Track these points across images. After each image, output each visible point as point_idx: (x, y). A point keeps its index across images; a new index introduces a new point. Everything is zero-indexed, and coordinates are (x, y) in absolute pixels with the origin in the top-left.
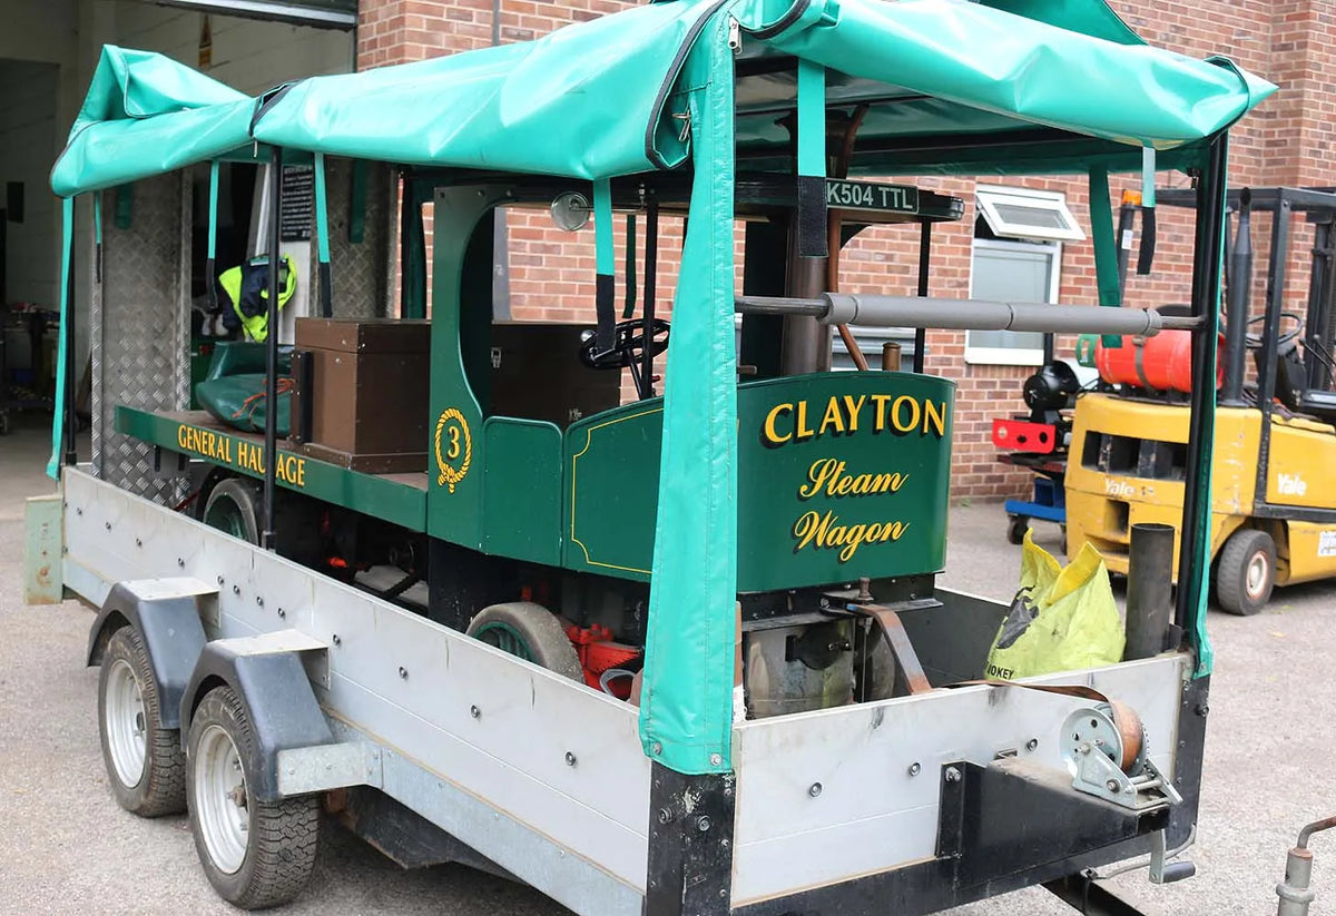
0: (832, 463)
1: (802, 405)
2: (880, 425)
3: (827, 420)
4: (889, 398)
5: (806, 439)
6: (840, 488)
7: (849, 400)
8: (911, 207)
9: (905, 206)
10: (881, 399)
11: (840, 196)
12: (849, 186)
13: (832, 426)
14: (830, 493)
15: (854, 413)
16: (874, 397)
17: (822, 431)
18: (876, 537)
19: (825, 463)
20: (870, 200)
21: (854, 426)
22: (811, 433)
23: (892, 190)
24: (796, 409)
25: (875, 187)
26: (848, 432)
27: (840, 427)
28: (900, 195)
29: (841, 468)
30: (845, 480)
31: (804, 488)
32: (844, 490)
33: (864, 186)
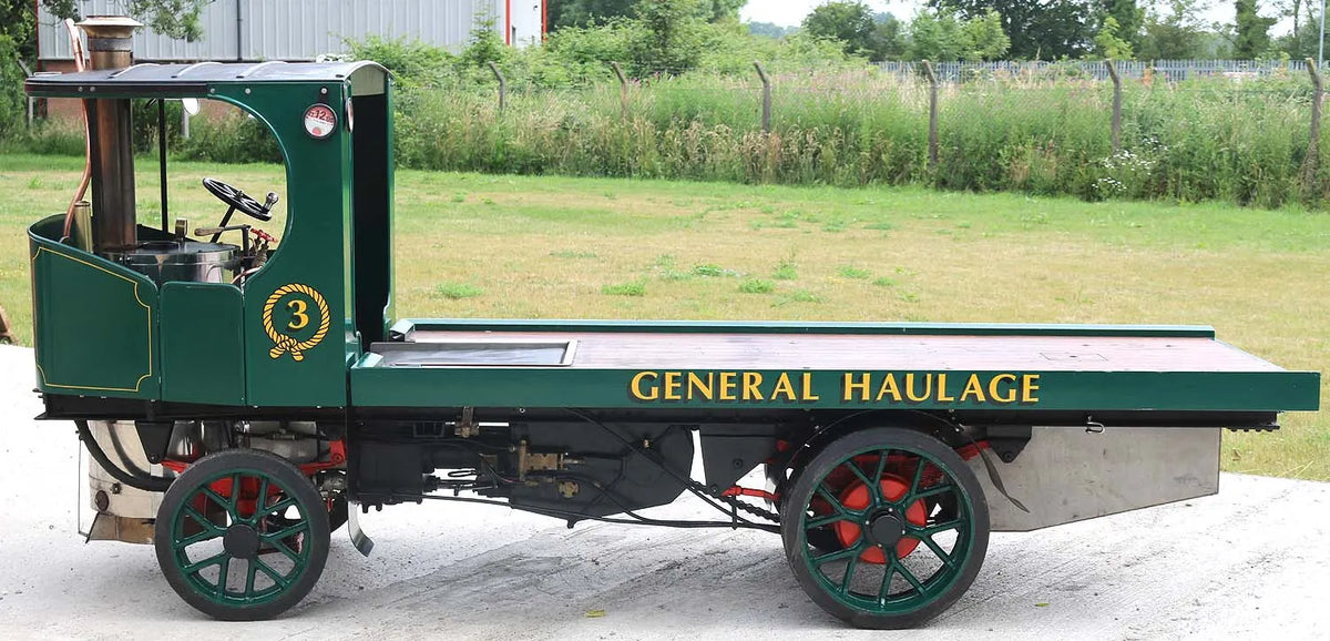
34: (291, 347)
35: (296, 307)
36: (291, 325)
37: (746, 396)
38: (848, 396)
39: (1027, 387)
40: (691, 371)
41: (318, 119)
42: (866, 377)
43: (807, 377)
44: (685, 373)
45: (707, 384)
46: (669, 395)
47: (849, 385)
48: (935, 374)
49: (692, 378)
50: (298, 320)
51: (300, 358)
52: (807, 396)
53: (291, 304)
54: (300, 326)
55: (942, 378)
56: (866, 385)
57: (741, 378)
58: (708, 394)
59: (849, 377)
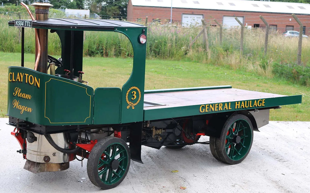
0: (18, 89)
1: (13, 73)
2: (27, 82)
3: (17, 78)
4: (28, 75)
5: (14, 81)
6: (20, 95)
7: (21, 73)
8: (30, 26)
9: (29, 26)
10: (27, 75)
11: (18, 24)
12: (19, 21)
13: (18, 79)
14: (18, 96)
15: (22, 77)
16: (25, 74)
17: (17, 81)
18: (27, 110)
19: (17, 88)
20: (23, 25)
21: (22, 81)
22: (15, 80)
23: (27, 22)
24: (12, 74)
25: (24, 21)
26: (21, 82)
27: (20, 81)
28: (29, 23)
29: (20, 91)
30: (21, 94)
31: (14, 93)
32: (21, 96)
33: (22, 21)
34: (132, 105)
35: (134, 93)
36: (132, 99)
37: (220, 110)
38: (236, 108)
39: (263, 102)
40: (210, 104)
41: (142, 38)
42: (239, 102)
43: (230, 103)
44: (209, 104)
45: (213, 107)
46: (206, 111)
47: (236, 105)
48: (250, 100)
49: (211, 106)
50: (134, 97)
51: (133, 108)
52: (230, 109)
53: (132, 93)
54: (134, 99)
55: (251, 101)
56: (239, 105)
57: (219, 105)
58: (213, 109)
59: (236, 103)
